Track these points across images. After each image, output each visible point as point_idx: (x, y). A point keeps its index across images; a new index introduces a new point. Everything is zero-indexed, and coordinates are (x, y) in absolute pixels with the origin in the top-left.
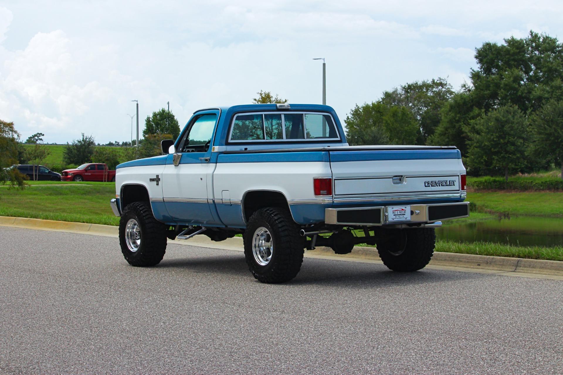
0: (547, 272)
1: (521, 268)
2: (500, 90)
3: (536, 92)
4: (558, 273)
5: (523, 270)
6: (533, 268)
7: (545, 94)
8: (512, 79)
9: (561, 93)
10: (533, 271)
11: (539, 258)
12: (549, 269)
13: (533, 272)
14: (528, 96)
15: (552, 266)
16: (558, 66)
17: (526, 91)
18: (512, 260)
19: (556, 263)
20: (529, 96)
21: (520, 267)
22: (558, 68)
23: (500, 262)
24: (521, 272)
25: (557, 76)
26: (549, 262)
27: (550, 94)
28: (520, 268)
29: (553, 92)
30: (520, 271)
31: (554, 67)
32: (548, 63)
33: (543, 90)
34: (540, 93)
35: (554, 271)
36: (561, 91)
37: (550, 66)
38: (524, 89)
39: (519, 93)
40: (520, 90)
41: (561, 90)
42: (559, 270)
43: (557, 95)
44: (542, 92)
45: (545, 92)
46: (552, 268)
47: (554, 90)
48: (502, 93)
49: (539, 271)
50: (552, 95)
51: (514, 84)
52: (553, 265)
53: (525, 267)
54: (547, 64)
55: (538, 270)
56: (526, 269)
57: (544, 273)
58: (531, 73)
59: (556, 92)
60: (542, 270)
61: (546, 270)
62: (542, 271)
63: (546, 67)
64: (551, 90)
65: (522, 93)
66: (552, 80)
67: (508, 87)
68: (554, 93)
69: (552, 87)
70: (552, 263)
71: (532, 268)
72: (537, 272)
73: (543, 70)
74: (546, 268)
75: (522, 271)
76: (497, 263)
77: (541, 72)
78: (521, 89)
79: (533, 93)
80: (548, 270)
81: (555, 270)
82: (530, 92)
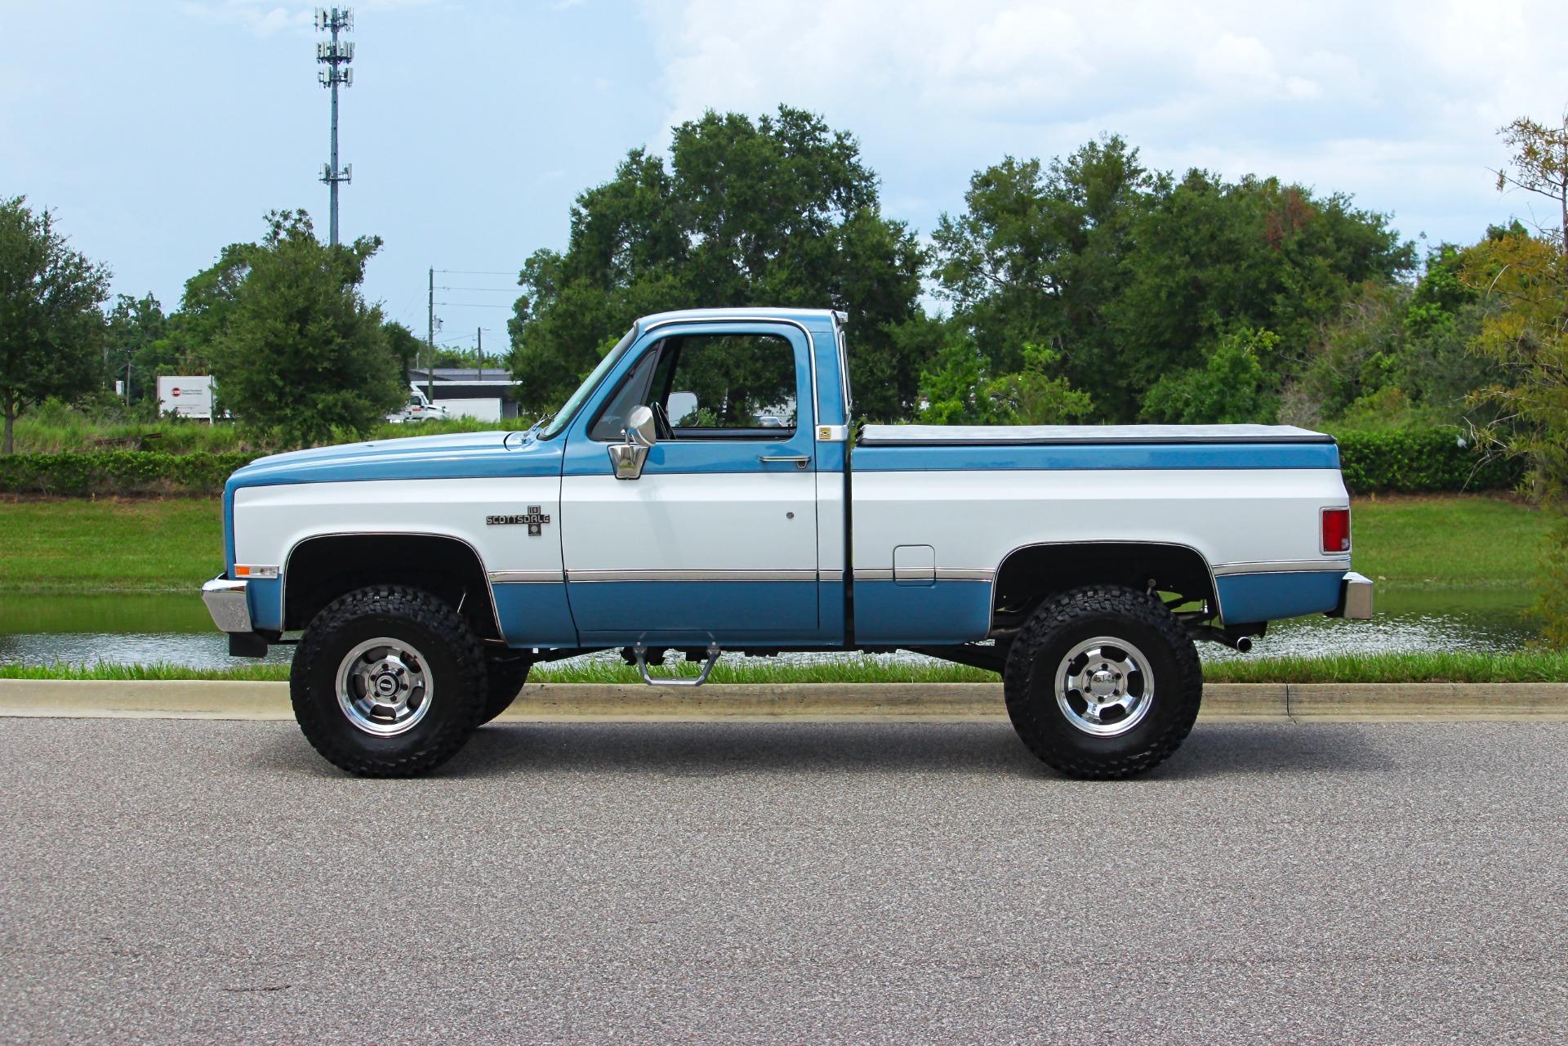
1: (1308, 705)
5: (1315, 709)
6: (1344, 701)
12: (1394, 701)
15: (1400, 696)
18: (1267, 689)
21: (1301, 702)
23: (1227, 694)
24: (1314, 714)
28: (1304, 706)
35: (1413, 705)
42: (1427, 702)
46: (1403, 699)
49: (1366, 708)
52: (1403, 693)
53: (1316, 702)
56: (1320, 706)
60: (1373, 706)
61: (1385, 706)
71: (1339, 702)
74: (1386, 701)
75: (1314, 711)
76: (1218, 698)
80: (1395, 705)
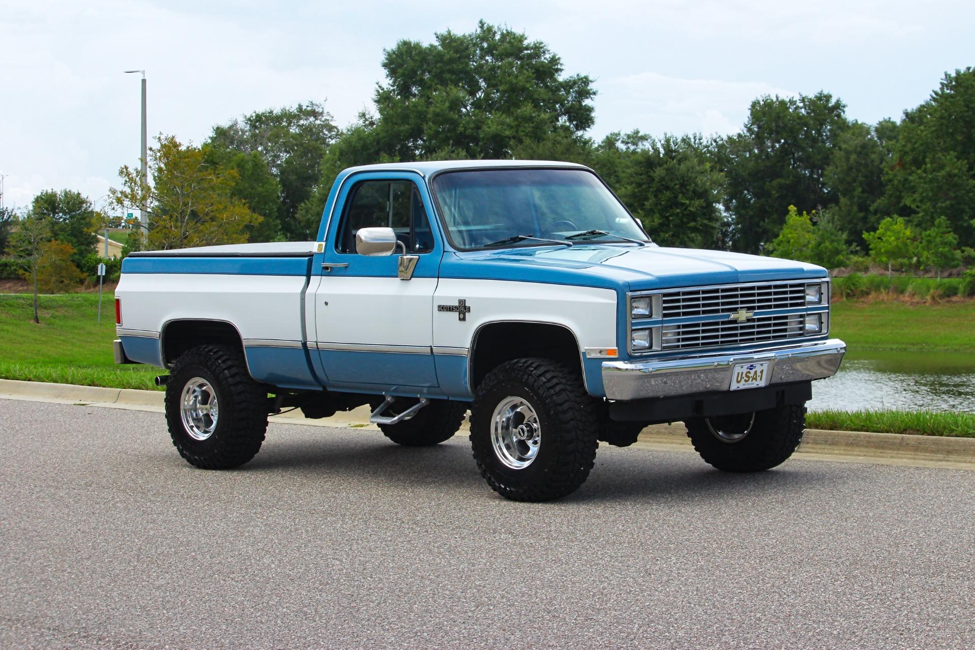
0: (860, 451)
1: (810, 445)
2: (427, 123)
3: (489, 128)
4: (881, 453)
5: (814, 448)
7: (505, 130)
8: (447, 104)
9: (533, 127)
10: (834, 450)
11: (836, 427)
12: (863, 446)
13: (835, 452)
14: (475, 134)
16: (527, 82)
17: (472, 125)
19: (876, 437)
20: (478, 134)
21: (808, 443)
22: (528, 85)
24: (811, 452)
25: (525, 99)
26: (863, 435)
27: (514, 130)
28: (806, 446)
29: (518, 126)
30: (807, 450)
31: (521, 83)
32: (509, 75)
33: (501, 124)
34: (497, 129)
35: (873, 450)
36: (533, 125)
37: (514, 81)
38: (468, 123)
39: (460, 129)
40: (461, 123)
41: (533, 123)
42: (883, 448)
43: (527, 131)
44: (501, 126)
45: (505, 127)
46: (869, 444)
47: (520, 123)
48: (430, 129)
49: (845, 450)
50: (517, 131)
51: (452, 113)
52: (869, 440)
53: (817, 444)
54: (508, 78)
55: (843, 448)
56: (818, 446)
57: (855, 453)
58: (480, 95)
59: (524, 127)
60: (849, 448)
62: (850, 451)
63: (506, 83)
64: (516, 123)
65: (466, 129)
66: (517, 105)
67: (440, 119)
68: (522, 128)
69: (516, 119)
70: (869, 437)
71: (830, 445)
72: (842, 452)
73: (501, 88)
74: (858, 445)
75: (811, 450)
77: (497, 92)
78: (463, 122)
79: (485, 128)
80: (863, 449)
81: (876, 448)
82: (478, 128)
